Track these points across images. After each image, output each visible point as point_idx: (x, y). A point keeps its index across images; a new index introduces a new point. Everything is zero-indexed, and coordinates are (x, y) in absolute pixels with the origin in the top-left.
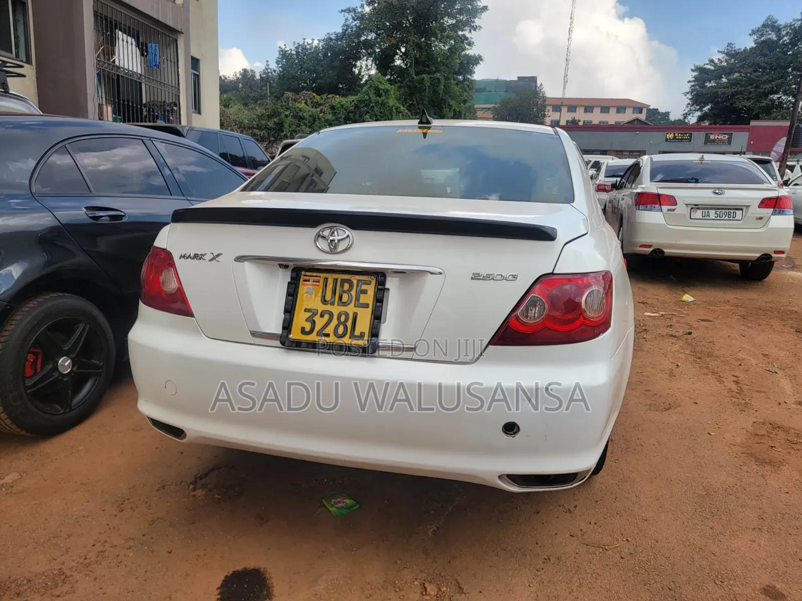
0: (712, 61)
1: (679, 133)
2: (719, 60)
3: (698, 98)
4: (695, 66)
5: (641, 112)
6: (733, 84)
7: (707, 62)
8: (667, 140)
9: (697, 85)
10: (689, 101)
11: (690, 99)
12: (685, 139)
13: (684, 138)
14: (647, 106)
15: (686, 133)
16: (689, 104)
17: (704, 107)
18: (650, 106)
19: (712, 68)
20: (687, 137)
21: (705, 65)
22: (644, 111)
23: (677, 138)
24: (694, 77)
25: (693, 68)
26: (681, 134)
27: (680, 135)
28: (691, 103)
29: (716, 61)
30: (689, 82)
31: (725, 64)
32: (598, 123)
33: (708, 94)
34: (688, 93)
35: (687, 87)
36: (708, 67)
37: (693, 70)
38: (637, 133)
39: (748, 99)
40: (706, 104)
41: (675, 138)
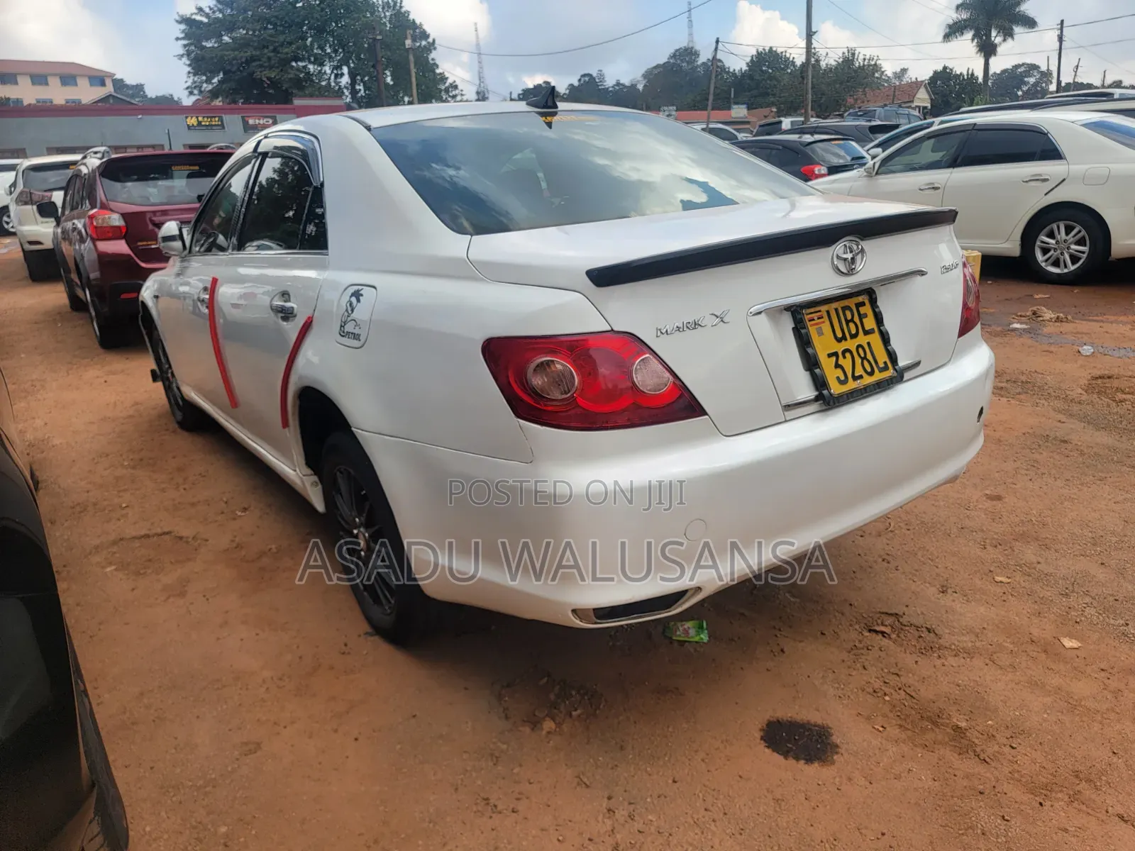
0: (200, 10)
1: (204, 117)
2: (211, 9)
3: (200, 63)
4: (179, 15)
5: (103, 84)
6: (241, 44)
7: (196, 11)
8: (189, 127)
9: (191, 44)
10: (189, 69)
11: (189, 65)
12: (215, 125)
13: (213, 123)
14: (111, 75)
15: (215, 117)
16: (189, 73)
17: (213, 78)
18: (115, 75)
19: (205, 20)
20: (216, 121)
21: (192, 14)
22: (109, 83)
23: (203, 123)
24: (183, 31)
25: (178, 18)
26: (208, 117)
27: (206, 119)
28: (192, 71)
29: (207, 10)
30: (177, 39)
31: (221, 16)
32: (63, 102)
33: (212, 58)
34: (182, 56)
35: (179, 48)
36: (198, 18)
37: (179, 22)
38: (140, 117)
39: (271, 68)
40: (215, 73)
41: (199, 123)
